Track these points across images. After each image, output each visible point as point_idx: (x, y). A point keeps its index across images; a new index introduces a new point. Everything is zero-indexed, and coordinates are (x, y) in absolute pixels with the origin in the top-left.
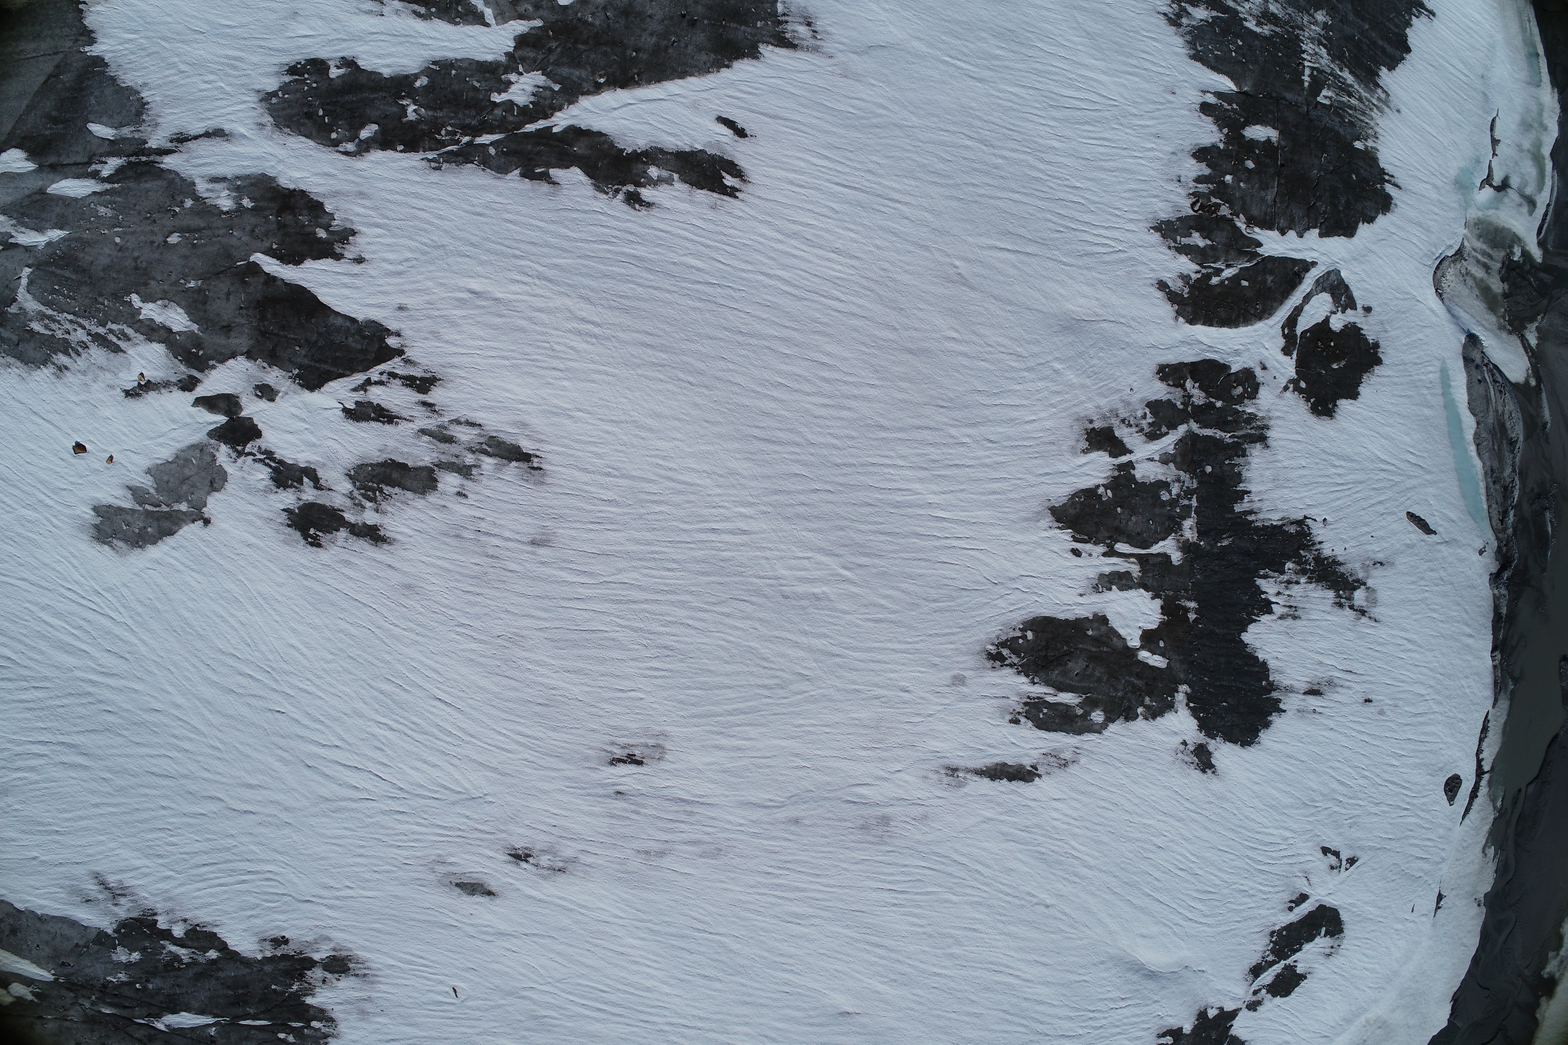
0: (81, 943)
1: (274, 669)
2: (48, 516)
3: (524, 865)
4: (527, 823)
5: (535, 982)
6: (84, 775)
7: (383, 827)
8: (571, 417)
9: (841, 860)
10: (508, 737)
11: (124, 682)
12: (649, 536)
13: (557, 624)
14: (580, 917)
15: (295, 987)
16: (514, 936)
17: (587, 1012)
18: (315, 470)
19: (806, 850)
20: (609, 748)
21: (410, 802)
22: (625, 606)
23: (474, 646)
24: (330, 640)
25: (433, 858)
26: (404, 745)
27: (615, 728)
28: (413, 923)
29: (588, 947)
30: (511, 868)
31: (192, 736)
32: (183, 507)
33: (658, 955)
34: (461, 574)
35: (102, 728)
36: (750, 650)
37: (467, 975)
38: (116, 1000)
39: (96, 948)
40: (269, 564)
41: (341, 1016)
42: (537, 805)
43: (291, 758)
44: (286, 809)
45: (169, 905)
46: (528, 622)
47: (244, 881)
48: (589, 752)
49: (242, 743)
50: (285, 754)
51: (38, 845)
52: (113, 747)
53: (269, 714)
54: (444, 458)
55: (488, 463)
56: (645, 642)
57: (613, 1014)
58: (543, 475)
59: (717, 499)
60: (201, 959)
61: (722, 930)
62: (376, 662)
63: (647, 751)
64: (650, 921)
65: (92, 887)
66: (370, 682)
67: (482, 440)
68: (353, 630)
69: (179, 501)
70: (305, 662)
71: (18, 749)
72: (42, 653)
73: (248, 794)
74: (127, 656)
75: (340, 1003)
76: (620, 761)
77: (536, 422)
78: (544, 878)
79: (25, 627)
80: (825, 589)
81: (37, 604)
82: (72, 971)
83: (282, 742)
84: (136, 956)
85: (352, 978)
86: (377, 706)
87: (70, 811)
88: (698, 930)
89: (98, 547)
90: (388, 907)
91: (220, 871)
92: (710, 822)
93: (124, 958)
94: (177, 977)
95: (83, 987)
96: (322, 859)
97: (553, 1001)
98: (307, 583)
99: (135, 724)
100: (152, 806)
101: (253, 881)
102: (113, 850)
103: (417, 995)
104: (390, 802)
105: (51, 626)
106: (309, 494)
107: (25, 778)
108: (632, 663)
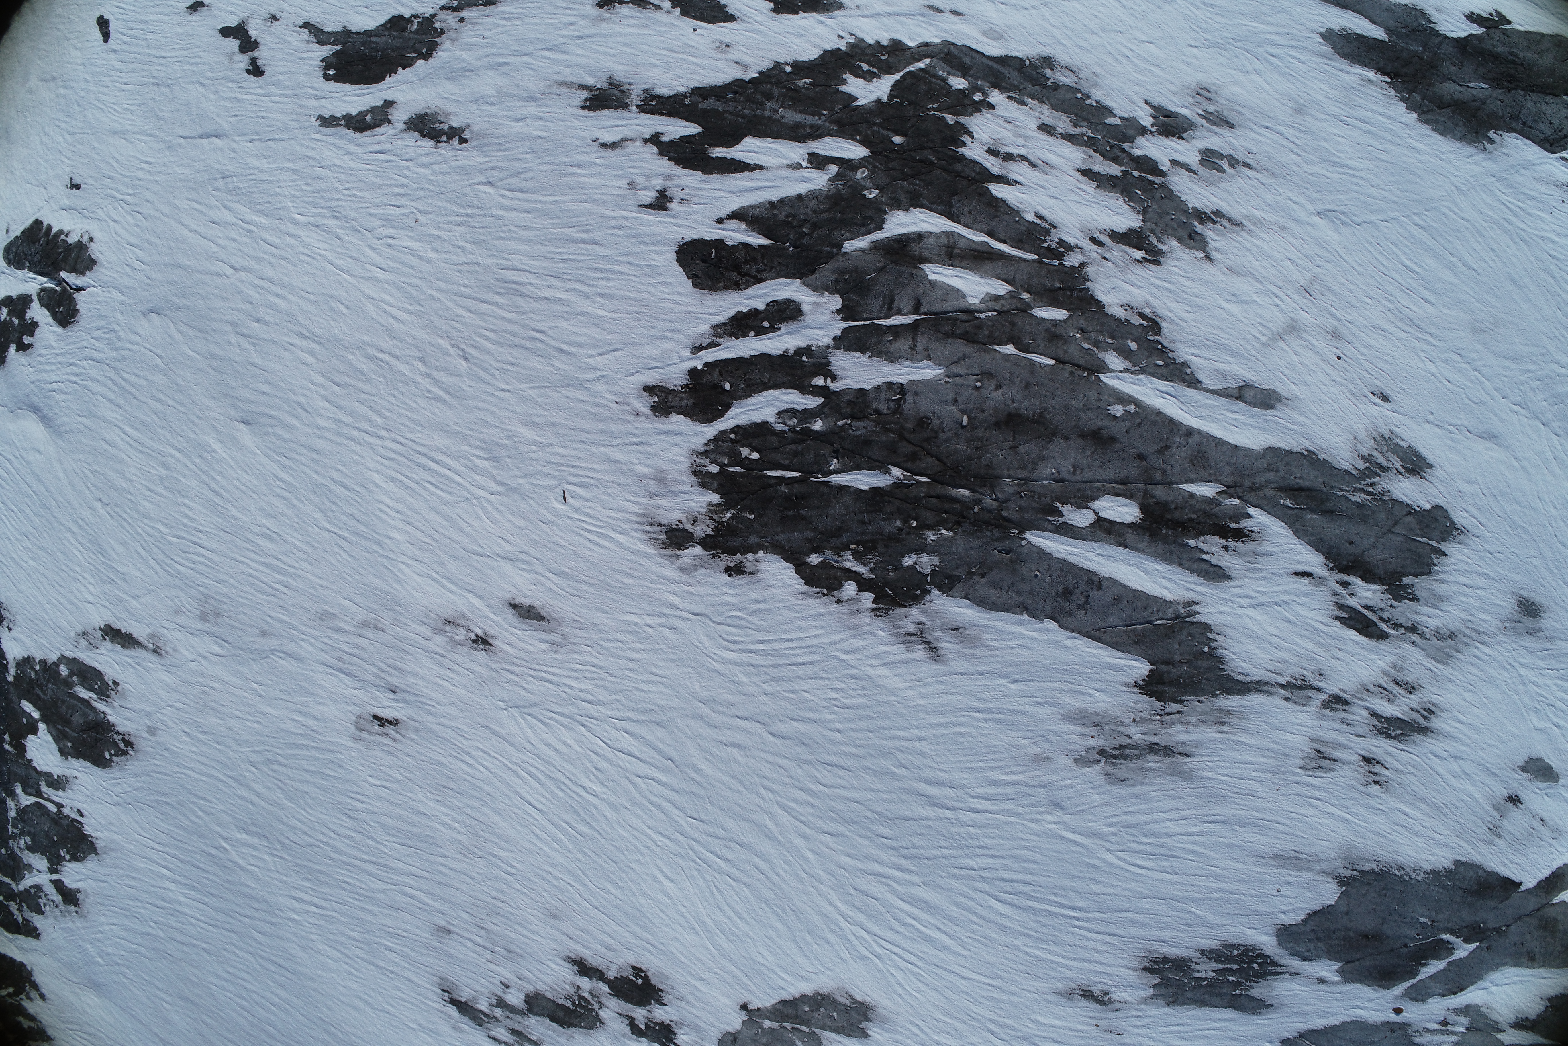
0: (976, 578)
1: (694, 861)
2: (924, 1036)
3: (480, 632)
4: (472, 676)
5: (488, 501)
6: (929, 774)
7: (606, 688)
8: (419, 1025)
9: (235, 587)
10: (479, 763)
11: (859, 865)
12: (361, 914)
13: (432, 858)
14: (439, 569)
15: (728, 515)
16: (499, 556)
17: (449, 461)
18: (633, 1033)
19: (259, 603)
20: (398, 736)
21: (576, 711)
22: (379, 861)
23: (502, 854)
24: (633, 881)
25: (561, 650)
26: (574, 771)
27: (392, 754)
28: (592, 581)
29: (436, 536)
30: (491, 631)
31: (792, 805)
32: (767, 1024)
33: (379, 518)
34: (509, 919)
35: (896, 821)
36: (290, 799)
37: (550, 517)
38: (947, 506)
39: (959, 572)
40: (683, 959)
41: (684, 478)
42: (461, 692)
43: (687, 770)
44: (701, 718)
45: (853, 621)
46: (456, 865)
47: (762, 642)
48: (414, 736)
49: (738, 792)
50: (694, 775)
51: (1008, 697)
52: (887, 801)
53: (704, 818)
54: (519, 1018)
55: (483, 1006)
56: (366, 826)
57: (425, 455)
58: (440, 984)
59: (314, 930)
60: (829, 554)
61: (326, 534)
62: (591, 854)
63: (368, 726)
64: (381, 556)
65: (947, 645)
66: (598, 836)
67: (488, 1025)
68: (610, 887)
69: (772, 1030)
70: (660, 864)
71: (1009, 806)
72: (956, 904)
73: (740, 738)
74: (853, 891)
75: (683, 493)
76: (390, 722)
77: (446, 1029)
78: (464, 616)
79: (973, 932)
80: (239, 836)
81: (953, 953)
82: (998, 544)
83: (695, 789)
84: (908, 561)
85: (665, 522)
86: (594, 811)
87: (957, 733)
88: (344, 539)
89: (868, 999)
90: (615, 601)
91: (785, 656)
92: (326, 648)
93: (925, 558)
94: (863, 533)
95: (988, 523)
96: (673, 661)
97: (476, 477)
98: (649, 936)
99: (856, 823)
100: (852, 734)
101: (752, 642)
102: (910, 688)
103: (603, 497)
104: (595, 714)
105: (940, 929)
106: (640, 1014)
107: (1006, 773)
108: (376, 810)
